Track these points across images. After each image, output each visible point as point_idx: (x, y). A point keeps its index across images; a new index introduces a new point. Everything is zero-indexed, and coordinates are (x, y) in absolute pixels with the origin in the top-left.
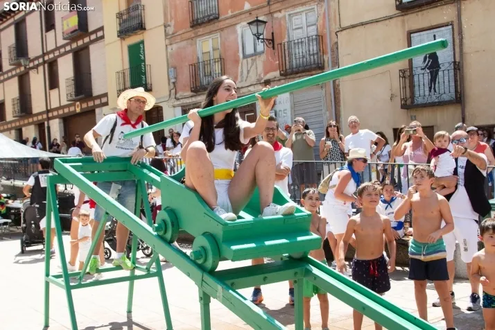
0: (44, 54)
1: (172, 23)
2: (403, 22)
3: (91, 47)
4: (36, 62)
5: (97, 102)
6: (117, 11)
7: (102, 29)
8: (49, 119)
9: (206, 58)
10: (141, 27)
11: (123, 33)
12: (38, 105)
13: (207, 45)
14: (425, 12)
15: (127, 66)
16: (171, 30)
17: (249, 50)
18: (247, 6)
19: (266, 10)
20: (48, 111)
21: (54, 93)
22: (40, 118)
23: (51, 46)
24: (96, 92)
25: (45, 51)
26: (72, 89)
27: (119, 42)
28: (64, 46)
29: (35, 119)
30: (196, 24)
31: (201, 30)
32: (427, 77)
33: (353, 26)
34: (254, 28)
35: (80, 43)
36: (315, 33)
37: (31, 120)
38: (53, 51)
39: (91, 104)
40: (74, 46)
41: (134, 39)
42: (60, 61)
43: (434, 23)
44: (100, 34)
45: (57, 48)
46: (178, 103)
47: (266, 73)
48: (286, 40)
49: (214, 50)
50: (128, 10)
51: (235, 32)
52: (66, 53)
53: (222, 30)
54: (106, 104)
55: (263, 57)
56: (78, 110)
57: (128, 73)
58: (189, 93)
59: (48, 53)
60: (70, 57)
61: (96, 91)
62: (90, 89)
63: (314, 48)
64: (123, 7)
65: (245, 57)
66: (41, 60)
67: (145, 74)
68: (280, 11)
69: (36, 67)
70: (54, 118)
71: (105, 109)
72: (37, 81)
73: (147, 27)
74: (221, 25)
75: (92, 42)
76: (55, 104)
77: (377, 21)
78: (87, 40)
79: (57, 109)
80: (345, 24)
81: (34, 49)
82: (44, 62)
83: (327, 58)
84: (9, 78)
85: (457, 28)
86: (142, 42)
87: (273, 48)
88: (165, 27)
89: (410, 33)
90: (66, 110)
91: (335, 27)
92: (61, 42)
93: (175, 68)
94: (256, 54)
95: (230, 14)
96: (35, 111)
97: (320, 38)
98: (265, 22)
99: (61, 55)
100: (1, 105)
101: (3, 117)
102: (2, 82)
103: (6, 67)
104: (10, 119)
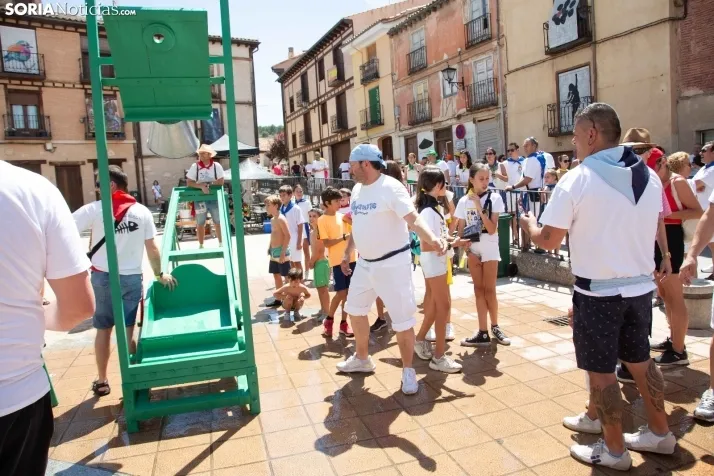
0: (318, 98)
1: (397, 73)
2: (553, 65)
3: (347, 92)
4: (314, 104)
5: (351, 133)
6: (361, 64)
7: (352, 78)
8: (322, 146)
9: (420, 98)
10: (377, 76)
11: (365, 81)
12: (315, 137)
13: (420, 89)
14: (569, 55)
15: (368, 105)
16: (396, 78)
17: (448, 92)
18: (446, 57)
19: (458, 59)
20: (321, 141)
21: (325, 126)
22: (317, 145)
23: (322, 92)
24: (350, 127)
25: (319, 96)
26: (335, 124)
27: (362, 89)
28: (329, 92)
29: (314, 146)
30: (412, 72)
31: (416, 77)
32: (571, 109)
33: (517, 70)
34: (446, 74)
35: (340, 89)
36: (491, 76)
37: (311, 147)
38: (324, 96)
39: (347, 135)
40: (336, 91)
41: (372, 86)
42: (328, 102)
43: (576, 64)
44: (352, 82)
45: (326, 94)
46: (401, 134)
47: (459, 109)
48: (472, 83)
49: (425, 91)
50: (369, 62)
51: (438, 77)
52: (332, 96)
53: (429, 76)
54: (356, 135)
55: (457, 97)
56: (339, 140)
57: (368, 111)
58: (407, 127)
59: (321, 97)
60: (334, 99)
61: (351, 125)
62: (347, 123)
63: (491, 89)
64: (366, 61)
65: (445, 97)
66: (317, 103)
67: (380, 112)
68: (467, 60)
69: (314, 108)
70: (325, 145)
71: (356, 139)
72: (315, 117)
73: (381, 75)
74: (429, 72)
75: (348, 88)
76: (325, 136)
77: (533, 65)
78: (344, 87)
79: (327, 139)
80: (511, 68)
81: (312, 96)
82: (319, 104)
83: (500, 96)
84: (298, 116)
85: (593, 67)
86: (378, 88)
87: (464, 89)
88: (392, 74)
89: (558, 74)
90: (332, 140)
91: (505, 72)
92: (329, 89)
93: (399, 107)
94: (452, 94)
95: (434, 63)
96: (314, 140)
97: (495, 80)
98: (455, 70)
99: (329, 99)
100: (294, 136)
101: (295, 145)
102: (294, 119)
103: (296, 108)
104: (299, 146)
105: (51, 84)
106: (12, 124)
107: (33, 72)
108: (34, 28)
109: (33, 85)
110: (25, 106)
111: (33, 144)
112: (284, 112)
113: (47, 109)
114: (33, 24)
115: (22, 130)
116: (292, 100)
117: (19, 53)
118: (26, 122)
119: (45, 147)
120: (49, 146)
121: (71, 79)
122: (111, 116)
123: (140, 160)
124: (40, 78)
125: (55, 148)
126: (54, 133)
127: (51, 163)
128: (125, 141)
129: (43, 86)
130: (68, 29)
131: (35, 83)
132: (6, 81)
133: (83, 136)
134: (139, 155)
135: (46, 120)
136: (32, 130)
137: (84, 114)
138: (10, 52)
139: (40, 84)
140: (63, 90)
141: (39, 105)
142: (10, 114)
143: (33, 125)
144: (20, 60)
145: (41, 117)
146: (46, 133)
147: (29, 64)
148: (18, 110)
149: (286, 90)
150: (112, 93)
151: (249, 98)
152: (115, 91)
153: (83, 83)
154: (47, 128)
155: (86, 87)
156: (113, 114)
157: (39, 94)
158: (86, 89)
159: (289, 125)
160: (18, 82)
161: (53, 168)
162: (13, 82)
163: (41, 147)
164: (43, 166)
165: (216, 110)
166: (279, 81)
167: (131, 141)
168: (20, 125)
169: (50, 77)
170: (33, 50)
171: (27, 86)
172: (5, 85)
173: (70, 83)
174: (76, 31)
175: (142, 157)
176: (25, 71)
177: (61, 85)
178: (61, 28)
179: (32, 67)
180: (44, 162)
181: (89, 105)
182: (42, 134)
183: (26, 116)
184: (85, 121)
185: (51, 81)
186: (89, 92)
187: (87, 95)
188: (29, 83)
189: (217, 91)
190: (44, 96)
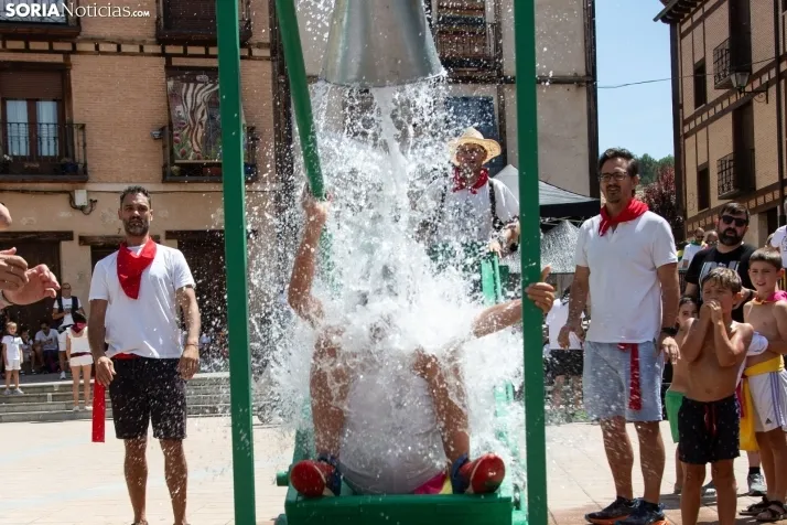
0: (779, 60)
4: (765, 78)
12: (764, 174)
22: (769, 198)
25: (781, 53)
29: (761, 200)
37: (752, 204)
66: (773, 73)
69: (765, 88)
82: (780, 76)
84: (717, 117)
96: (761, 183)
100: (703, 174)
101: (704, 200)
102: (705, 125)
103: (712, 94)
104: (715, 202)
105: (91, 47)
106: (4, 145)
109: (51, 51)
110: (32, 102)
111: (46, 192)
112: (677, 106)
113: (80, 110)
115: (24, 159)
116: (700, 70)
118: (34, 139)
119: (72, 200)
120: (81, 198)
121: (137, 33)
124: (65, 32)
125: (93, 202)
126: (92, 165)
127: (83, 240)
128: (256, 185)
129: (74, 51)
131: (58, 46)
133: (158, 174)
135: (77, 133)
136: (47, 158)
137: (161, 119)
139: (67, 47)
140: (117, 59)
141: (63, 100)
142: (2, 122)
143: (48, 148)
145: (65, 127)
146: (75, 167)
148: (18, 112)
149: (686, 41)
151: (578, 67)
153: (161, 40)
154: (79, 155)
155: (170, 49)
157: (62, 71)
158: (169, 57)
159: (690, 142)
160: (20, 45)
161: (87, 250)
162: (10, 44)
163: (64, 198)
164: (64, 245)
165: (488, 101)
166: (663, 17)
167: (269, 185)
168: (19, 146)
169: (87, 30)
171: (40, 53)
173: (132, 42)
177: (113, 48)
180: (68, 236)
181: (173, 97)
182: (66, 169)
183: (33, 123)
184: (166, 134)
185: (92, 40)
186: (176, 62)
187: (171, 71)
188: (45, 46)
189: (491, 49)
190: (74, 75)
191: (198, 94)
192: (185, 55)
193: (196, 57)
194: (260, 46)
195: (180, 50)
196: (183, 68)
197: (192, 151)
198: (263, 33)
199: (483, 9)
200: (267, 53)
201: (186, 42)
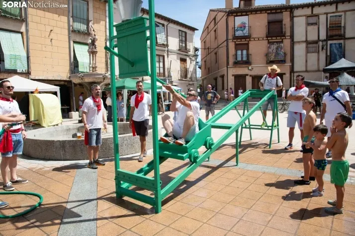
105: (253, 39)
106: (236, 59)
107: (246, 35)
108: (248, 15)
109: (246, 41)
110: (242, 51)
111: (243, 67)
113: (250, 52)
114: (248, 13)
115: (240, 61)
117: (241, 27)
120: (250, 68)
121: (262, 36)
122: (279, 52)
123: (292, 74)
124: (248, 37)
125: (252, 68)
126: (252, 62)
127: (250, 76)
128: (286, 64)
129: (250, 40)
130: (262, 12)
132: (236, 41)
133: (265, 62)
134: (292, 71)
135: (250, 56)
136: (244, 61)
137: (266, 52)
138: (238, 28)
139: (248, 40)
140: (258, 41)
141: (248, 50)
142: (236, 55)
143: (245, 59)
144: (241, 30)
145: (248, 55)
146: (249, 63)
147: (245, 31)
148: (239, 52)
150: (281, 40)
152: (283, 39)
153: (267, 37)
154: (250, 60)
155: (269, 39)
156: (281, 51)
157: (248, 44)
158: (268, 40)
160: (240, 40)
161: (251, 78)
162: (238, 40)
163: (247, 68)
165: (341, 44)
167: (288, 64)
168: (239, 59)
169: (252, 36)
170: (247, 25)
171: (243, 41)
172: (235, 42)
173: (261, 38)
174: (266, 13)
175: (294, 72)
176: (243, 35)
177: (257, 39)
178: (254, 13)
179: (246, 32)
180: (247, 75)
181: (269, 48)
182: (247, 63)
183: (242, 54)
184: (267, 55)
185: (253, 38)
186: (270, 41)
187: (269, 43)
188: (244, 40)
189: (343, 32)
190: (250, 45)
191: (274, 47)
192: (272, 39)
193: (274, 39)
194: (287, 36)
195: (271, 38)
196: (271, 42)
197: (272, 58)
198: (288, 33)
199: (341, 24)
200: (289, 37)
201: (272, 37)
